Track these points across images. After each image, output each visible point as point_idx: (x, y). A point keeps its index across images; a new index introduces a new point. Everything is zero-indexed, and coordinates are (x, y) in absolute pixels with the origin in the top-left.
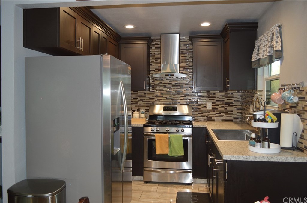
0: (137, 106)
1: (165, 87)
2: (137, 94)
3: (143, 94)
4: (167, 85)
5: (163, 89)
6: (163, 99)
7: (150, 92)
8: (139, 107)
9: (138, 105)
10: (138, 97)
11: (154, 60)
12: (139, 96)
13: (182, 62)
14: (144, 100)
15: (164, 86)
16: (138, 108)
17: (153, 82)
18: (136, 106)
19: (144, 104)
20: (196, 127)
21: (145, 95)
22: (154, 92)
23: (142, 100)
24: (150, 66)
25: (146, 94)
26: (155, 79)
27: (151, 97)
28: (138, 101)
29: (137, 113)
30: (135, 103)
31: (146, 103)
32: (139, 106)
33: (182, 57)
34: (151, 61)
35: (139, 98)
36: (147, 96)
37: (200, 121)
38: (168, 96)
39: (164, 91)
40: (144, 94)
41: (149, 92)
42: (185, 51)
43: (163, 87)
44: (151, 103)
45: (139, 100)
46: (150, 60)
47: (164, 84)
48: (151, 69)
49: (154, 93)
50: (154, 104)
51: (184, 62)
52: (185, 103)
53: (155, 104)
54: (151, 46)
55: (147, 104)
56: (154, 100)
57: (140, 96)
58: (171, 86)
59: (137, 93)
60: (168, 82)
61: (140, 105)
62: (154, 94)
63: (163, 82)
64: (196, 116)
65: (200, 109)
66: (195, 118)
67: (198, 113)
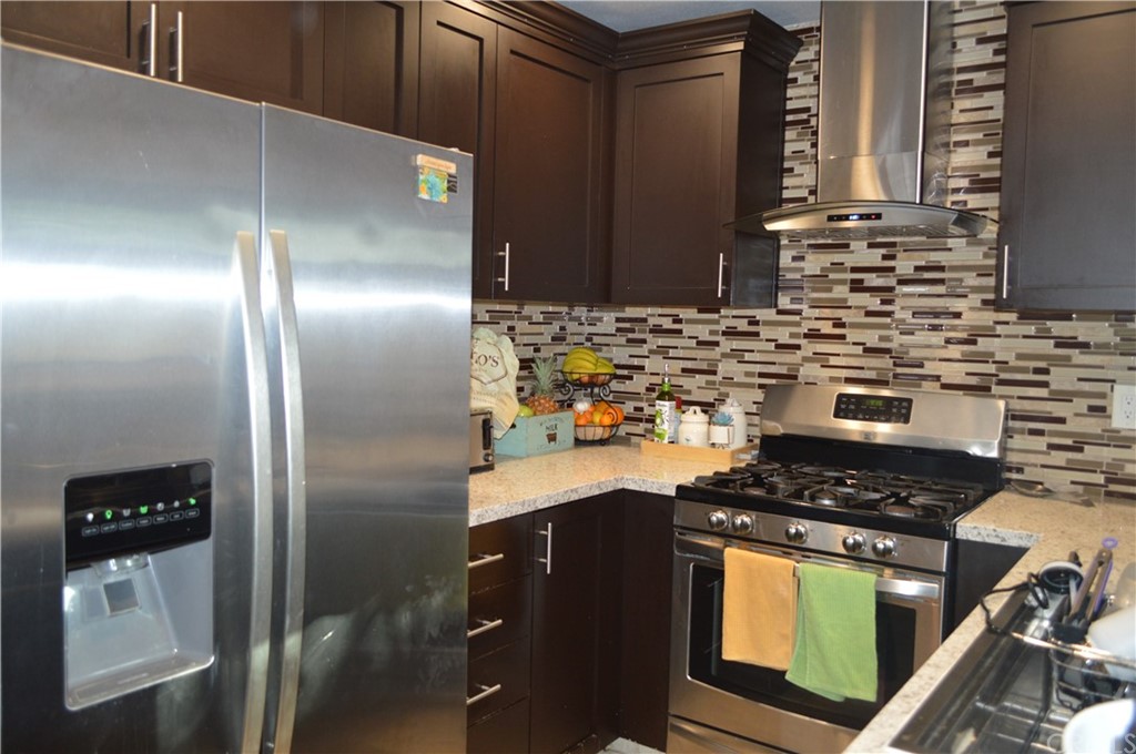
0: (714, 383)
1: (857, 286)
2: (717, 322)
3: (743, 325)
4: (873, 280)
5: (845, 300)
6: (845, 355)
7: (780, 312)
8: (723, 389)
9: (718, 378)
10: (719, 338)
11: (806, 146)
12: (724, 333)
13: (966, 144)
14: (747, 356)
15: (853, 281)
16: (720, 394)
17: (795, 259)
18: (708, 382)
19: (748, 374)
21: (753, 329)
22: (799, 313)
23: (737, 354)
24: (782, 177)
25: (756, 323)
26: (810, 246)
27: (780, 342)
28: (719, 357)
30: (704, 366)
31: (758, 368)
32: (721, 384)
33: (962, 111)
34: (789, 149)
35: (727, 345)
36: (765, 332)
37: (1048, 493)
38: (872, 337)
39: (853, 311)
40: (750, 323)
41: (774, 310)
42: (984, 74)
43: (846, 288)
44: (784, 371)
45: (724, 355)
46: (787, 145)
47: (854, 270)
48: (786, 194)
49: (797, 318)
50: (795, 377)
51: (978, 143)
52: (973, 381)
53: (800, 379)
54: (795, 70)
55: (761, 375)
56: (798, 356)
57: (731, 333)
58: (892, 282)
59: (716, 316)
60: (875, 257)
61: (728, 380)
62: (798, 324)
63: (849, 260)
64: (1032, 458)
65: (1062, 421)
66: (1027, 469)
67: (1051, 447)
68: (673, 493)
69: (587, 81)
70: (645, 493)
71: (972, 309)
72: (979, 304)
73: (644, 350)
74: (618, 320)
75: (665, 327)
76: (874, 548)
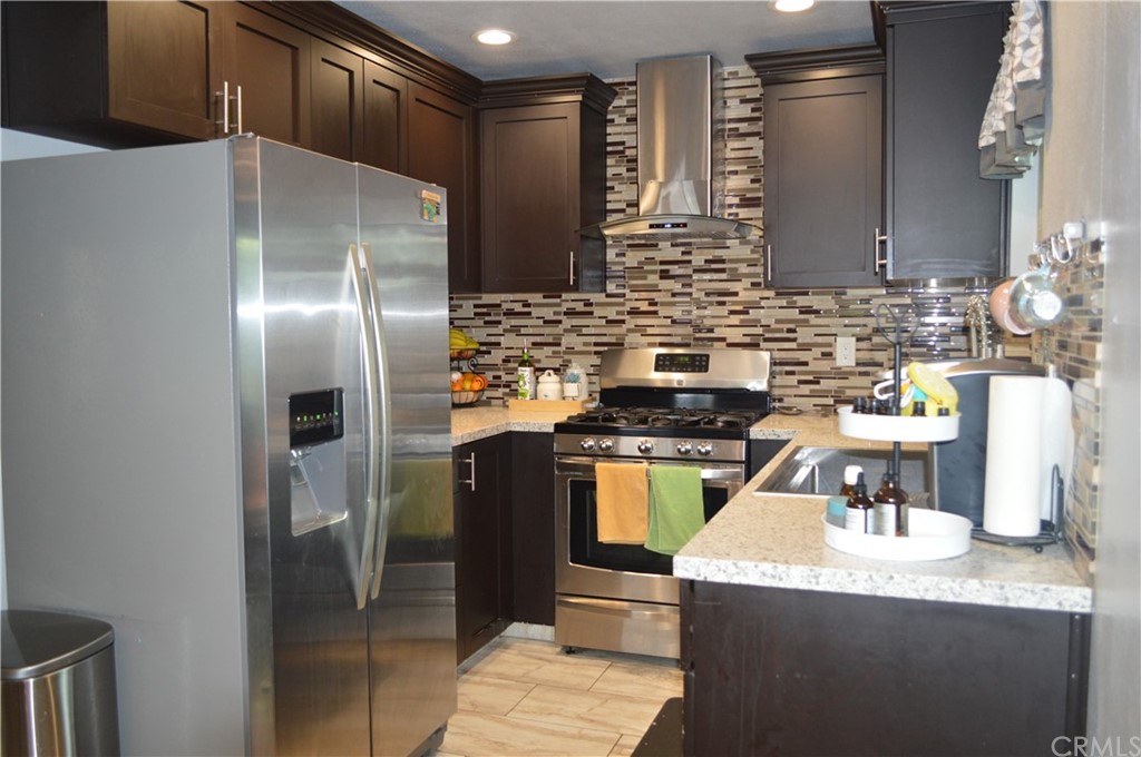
0: (559, 352)
1: (665, 275)
2: (559, 305)
3: (580, 307)
4: (675, 270)
5: (657, 285)
6: (658, 326)
7: (608, 296)
8: (566, 357)
9: (563, 348)
10: (561, 317)
11: (622, 170)
12: (565, 314)
13: (736, 173)
14: (585, 331)
15: (662, 271)
16: (564, 361)
17: (617, 255)
18: (554, 352)
19: (585, 344)
20: (764, 438)
21: (588, 309)
22: (624, 295)
23: (576, 329)
24: (606, 194)
25: (591, 305)
26: (629, 246)
27: (610, 318)
28: (562, 332)
29: (555, 378)
30: (550, 340)
31: (593, 339)
32: (565, 353)
33: (732, 150)
34: (610, 172)
35: (567, 322)
36: (598, 311)
37: (800, 412)
38: (677, 313)
39: (662, 293)
40: (586, 305)
41: (604, 295)
42: (746, 124)
43: (657, 276)
44: (613, 340)
45: (566, 331)
46: (608, 169)
47: (662, 263)
48: (609, 206)
49: (622, 300)
50: (622, 344)
51: (744, 172)
52: (747, 340)
53: (626, 346)
54: (612, 113)
55: (596, 344)
56: (623, 328)
57: (571, 313)
58: (690, 271)
59: (558, 300)
60: (676, 254)
61: (570, 350)
62: (623, 304)
63: (658, 255)
64: (788, 391)
65: (806, 364)
66: (785, 399)
67: (800, 382)
68: (552, 430)
69: (461, 118)
70: (529, 432)
71: (745, 289)
72: (749, 286)
73: (499, 329)
74: (476, 306)
75: (516, 310)
76: (699, 451)
